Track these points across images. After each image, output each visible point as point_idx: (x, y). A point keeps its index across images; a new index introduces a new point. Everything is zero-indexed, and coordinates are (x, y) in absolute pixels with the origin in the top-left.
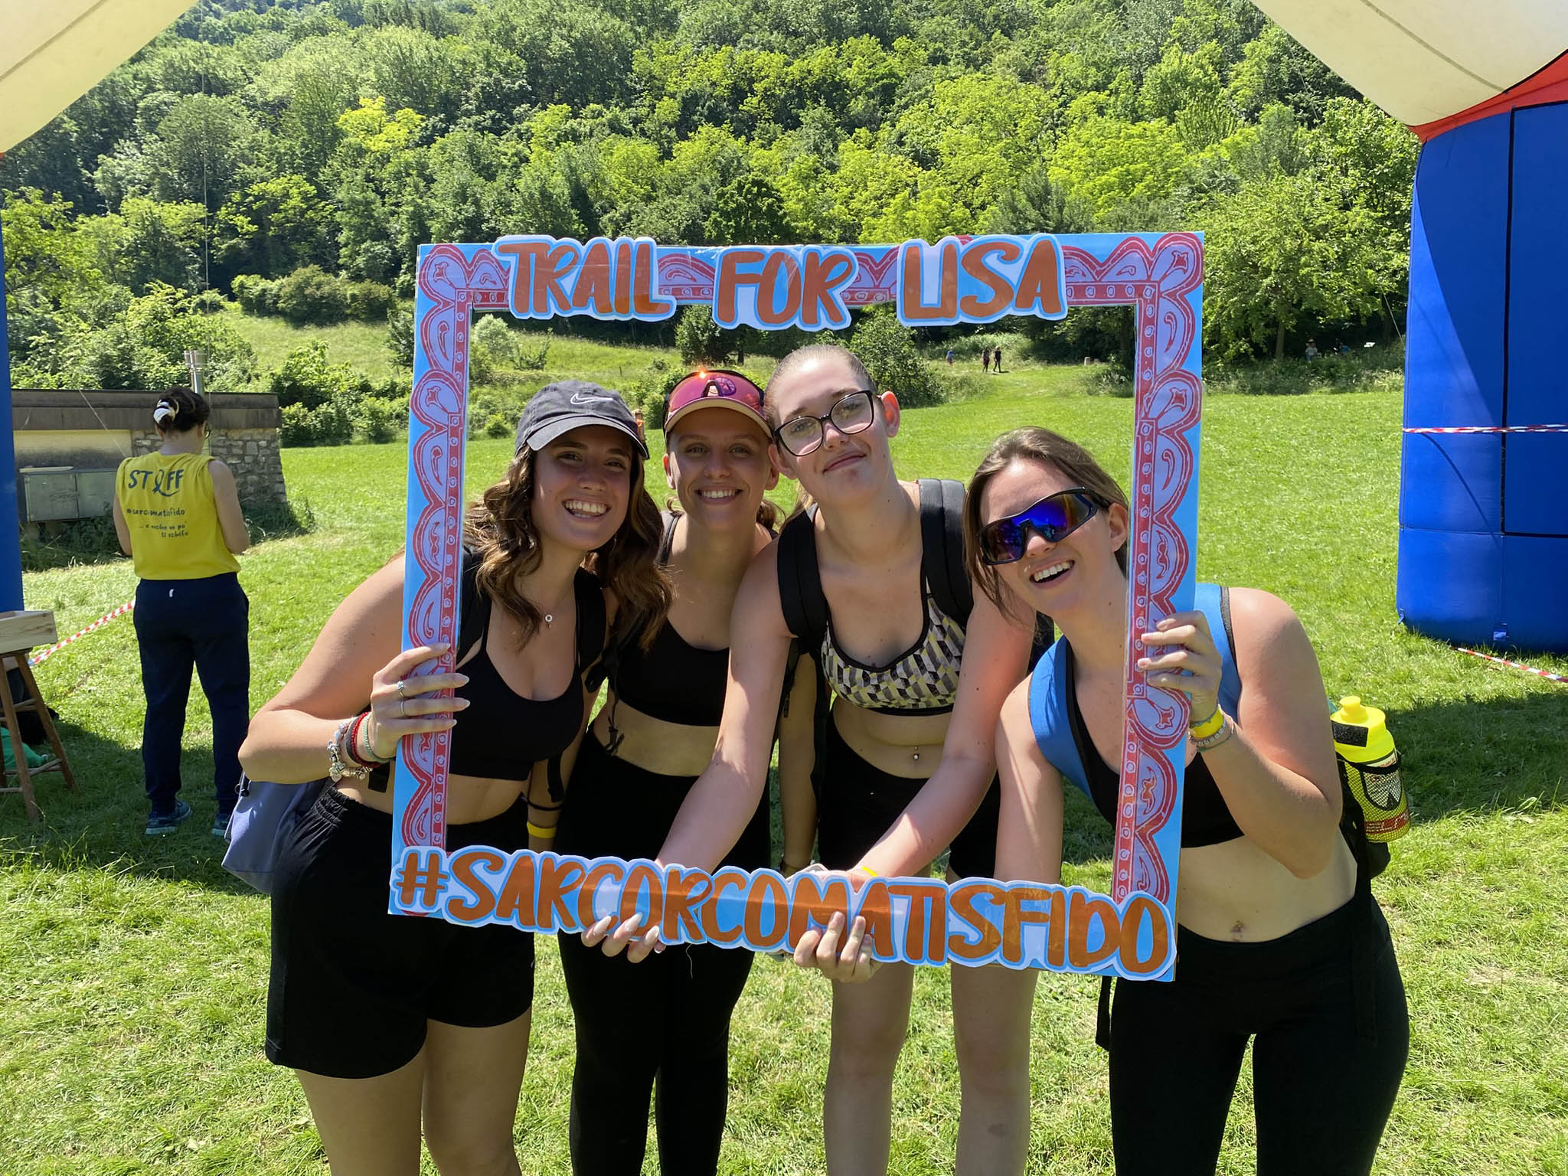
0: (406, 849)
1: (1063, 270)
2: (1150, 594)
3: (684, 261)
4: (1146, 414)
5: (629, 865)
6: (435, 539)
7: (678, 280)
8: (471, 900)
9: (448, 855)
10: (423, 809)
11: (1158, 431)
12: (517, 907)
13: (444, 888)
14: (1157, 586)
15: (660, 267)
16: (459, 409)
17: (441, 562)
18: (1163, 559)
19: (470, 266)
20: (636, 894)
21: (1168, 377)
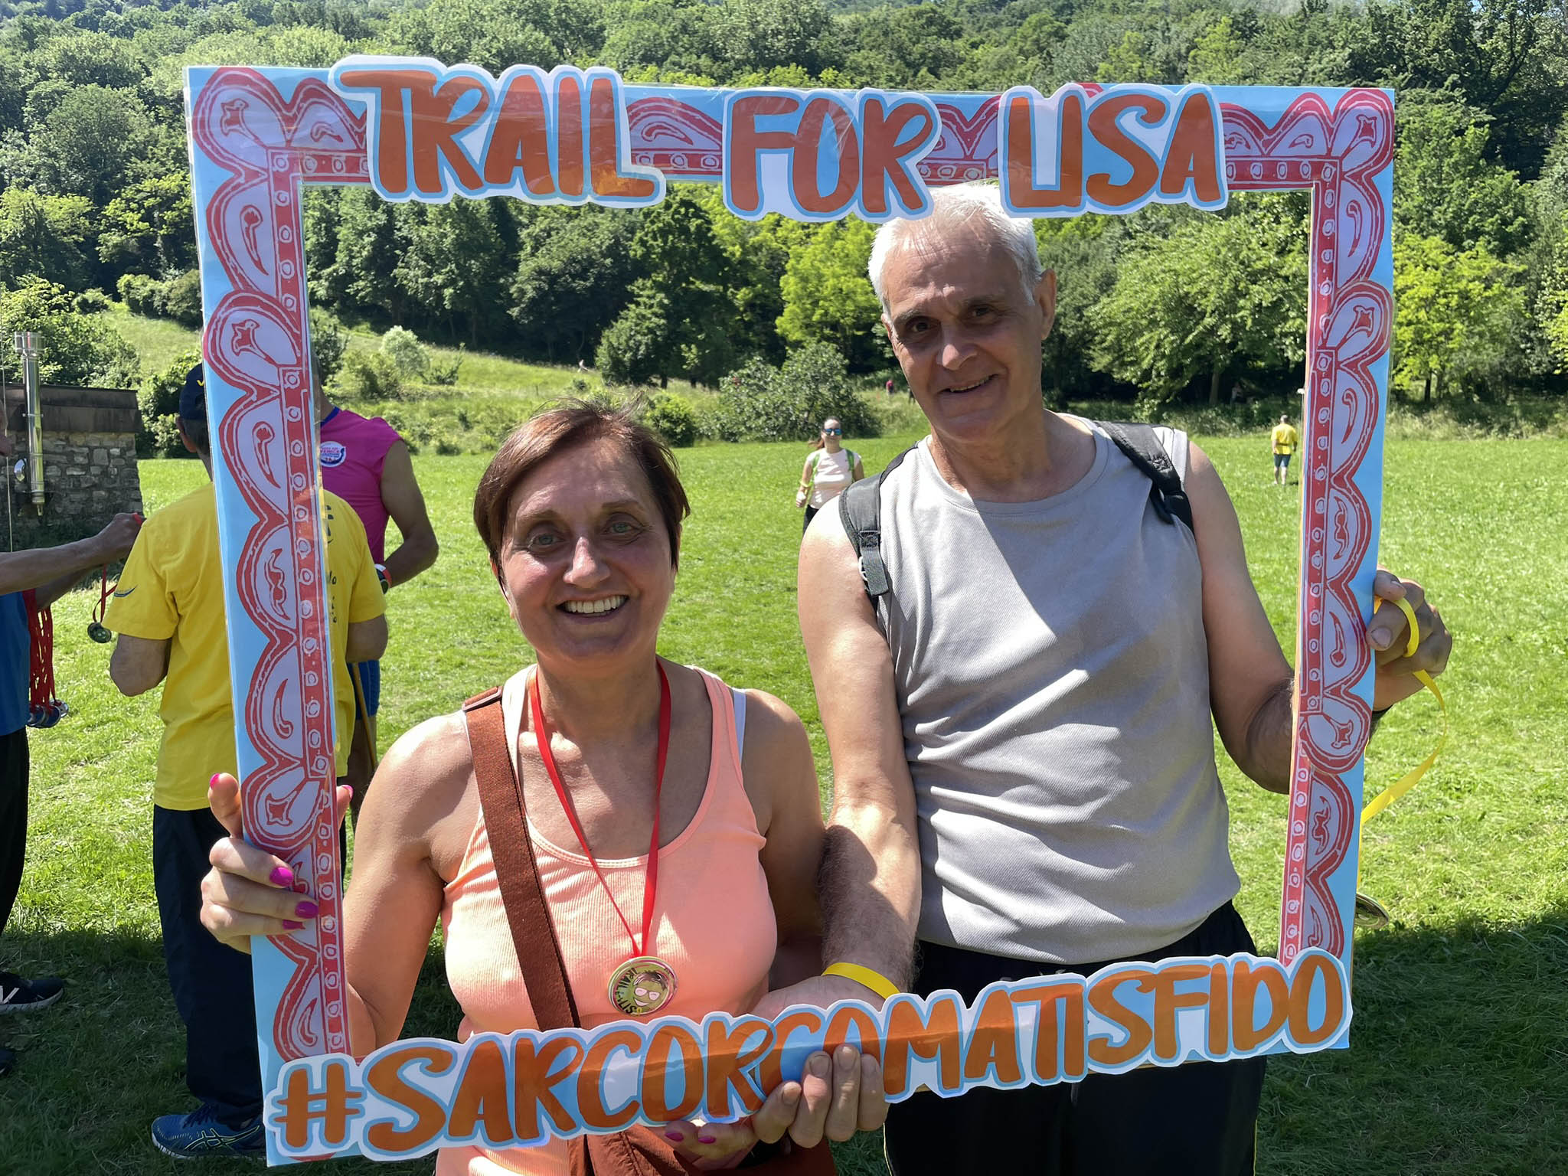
1: (1222, 139)
2: (1326, 579)
3: (669, 110)
4: (1324, 341)
5: (647, 1029)
6: (275, 577)
7: (662, 141)
8: (405, 1119)
9: (359, 1061)
10: (305, 1003)
11: (1338, 363)
12: (480, 1117)
13: (357, 1112)
14: (1334, 569)
15: (631, 118)
16: (299, 360)
17: (291, 612)
18: (1342, 535)
19: (289, 110)
20: (664, 1065)
21: (1352, 291)
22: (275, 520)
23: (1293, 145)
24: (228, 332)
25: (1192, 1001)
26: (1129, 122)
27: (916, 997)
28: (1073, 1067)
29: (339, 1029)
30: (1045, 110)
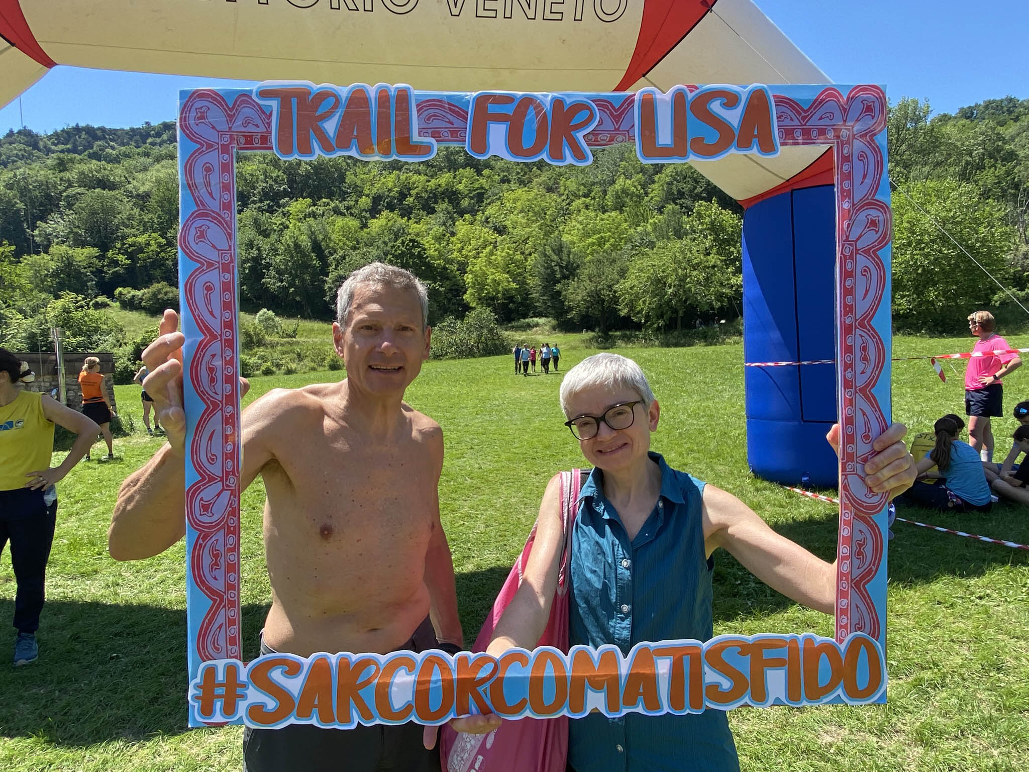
0: (203, 665)
1: (775, 117)
2: (856, 387)
3: (441, 106)
4: (847, 237)
6: (211, 370)
7: (436, 124)
8: (271, 704)
9: (245, 665)
10: (216, 625)
11: (857, 250)
12: (316, 706)
13: (243, 697)
14: (860, 382)
15: (418, 111)
16: (230, 247)
17: (219, 391)
18: (865, 359)
19: (231, 110)
20: (429, 682)
21: (863, 206)
22: (214, 337)
23: (821, 118)
24: (193, 231)
25: (777, 663)
26: (716, 107)
28: (696, 702)
29: (235, 644)
30: (663, 101)
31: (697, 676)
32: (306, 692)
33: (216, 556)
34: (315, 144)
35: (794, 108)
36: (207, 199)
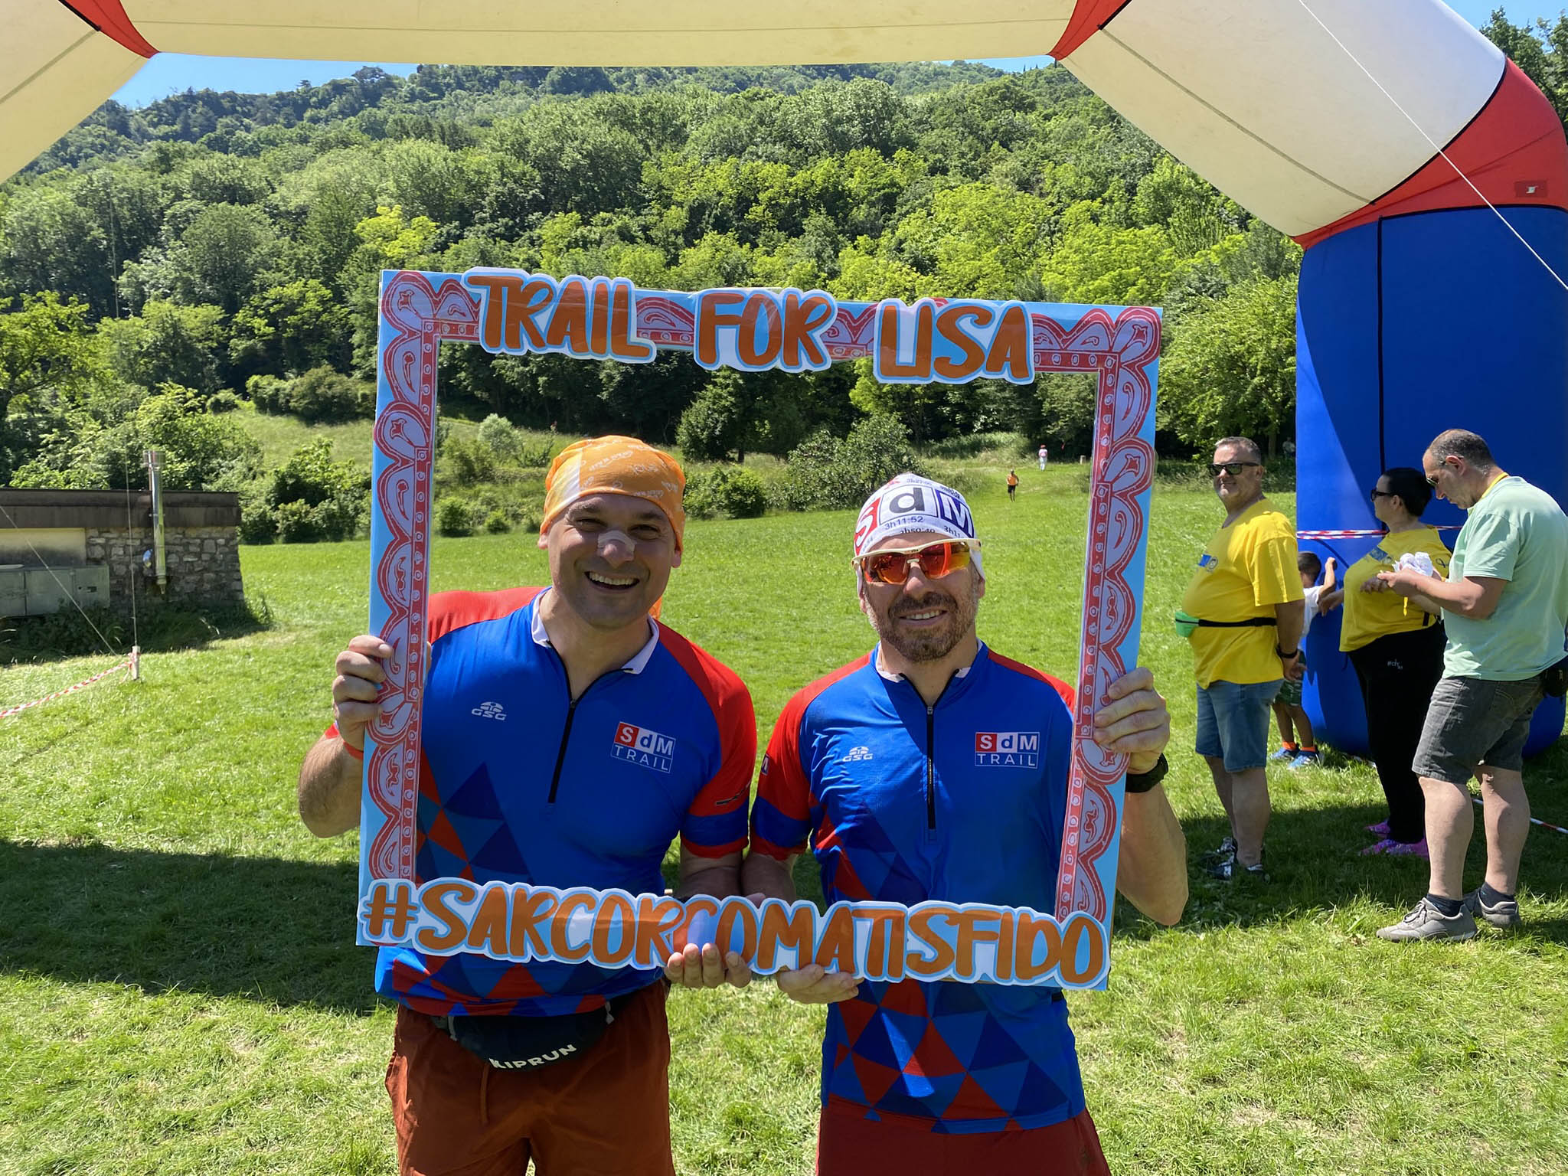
0: (375, 882)
1: (1031, 339)
2: (1099, 643)
3: (664, 306)
4: (1103, 477)
6: (400, 574)
7: (657, 324)
8: (442, 930)
9: (418, 887)
10: (390, 843)
11: (1113, 493)
12: (489, 935)
13: (414, 919)
14: (1105, 637)
15: (638, 309)
16: (427, 444)
17: (407, 597)
18: (1112, 613)
19: (437, 296)
20: (609, 922)
21: (1124, 444)
22: (403, 539)
23: (1084, 343)
24: (389, 424)
25: (988, 937)
26: (966, 324)
27: (785, 903)
28: (895, 970)
29: (408, 864)
30: (907, 314)
31: (899, 942)
32: (481, 920)
33: (394, 771)
34: (525, 339)
35: (1054, 329)
36: (406, 390)
